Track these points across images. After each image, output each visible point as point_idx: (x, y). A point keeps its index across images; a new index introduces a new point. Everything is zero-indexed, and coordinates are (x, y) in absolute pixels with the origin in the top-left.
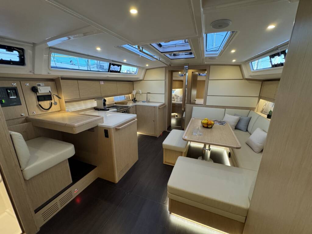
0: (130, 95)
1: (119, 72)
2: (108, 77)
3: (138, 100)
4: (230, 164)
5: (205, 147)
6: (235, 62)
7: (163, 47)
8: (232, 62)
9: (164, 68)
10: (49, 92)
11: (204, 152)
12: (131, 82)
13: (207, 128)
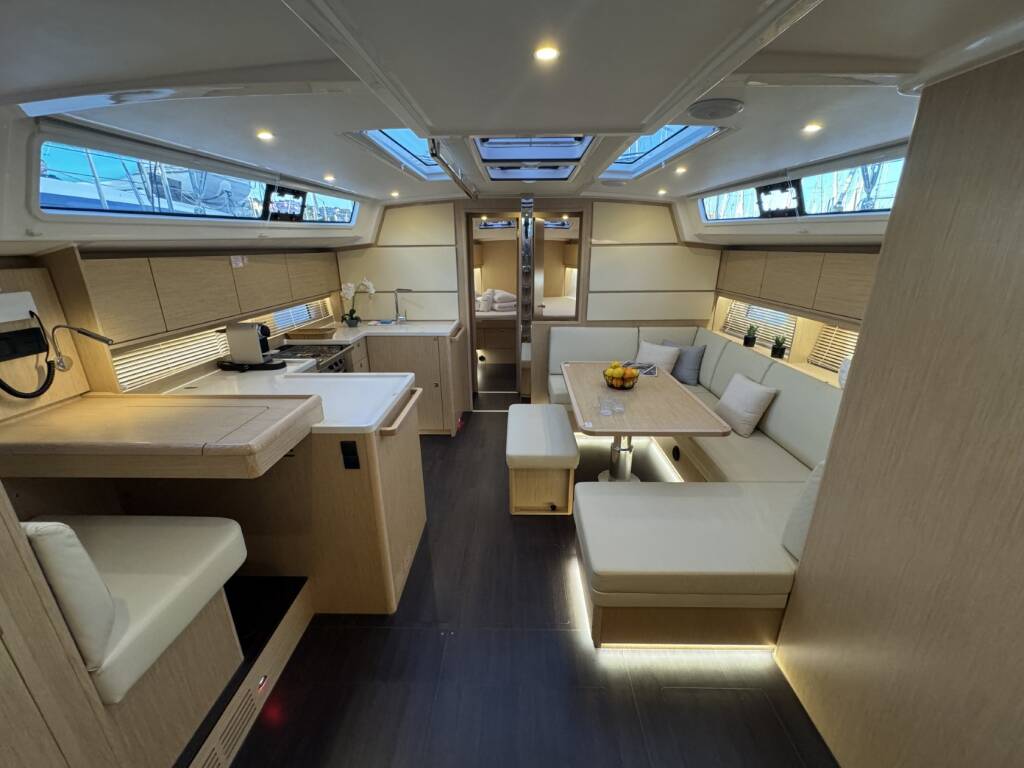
0: (327, 300)
1: (298, 218)
2: (262, 239)
3: (366, 318)
4: (682, 476)
5: (617, 442)
6: (665, 196)
7: (491, 143)
8: (658, 196)
9: (452, 205)
10: (28, 316)
11: (614, 460)
12: (330, 253)
13: (623, 388)
